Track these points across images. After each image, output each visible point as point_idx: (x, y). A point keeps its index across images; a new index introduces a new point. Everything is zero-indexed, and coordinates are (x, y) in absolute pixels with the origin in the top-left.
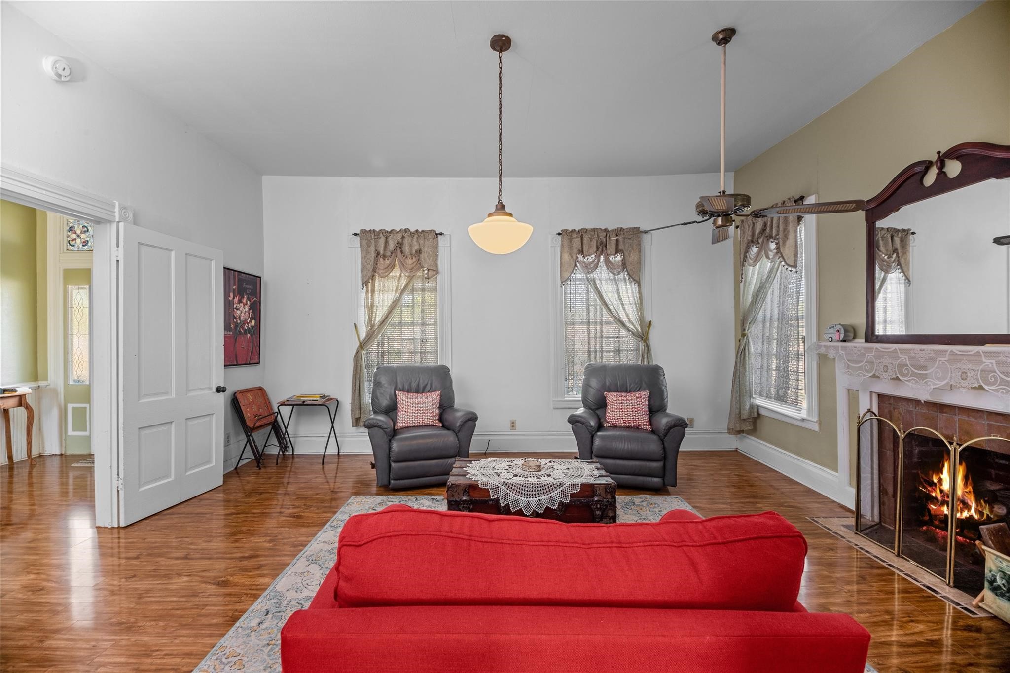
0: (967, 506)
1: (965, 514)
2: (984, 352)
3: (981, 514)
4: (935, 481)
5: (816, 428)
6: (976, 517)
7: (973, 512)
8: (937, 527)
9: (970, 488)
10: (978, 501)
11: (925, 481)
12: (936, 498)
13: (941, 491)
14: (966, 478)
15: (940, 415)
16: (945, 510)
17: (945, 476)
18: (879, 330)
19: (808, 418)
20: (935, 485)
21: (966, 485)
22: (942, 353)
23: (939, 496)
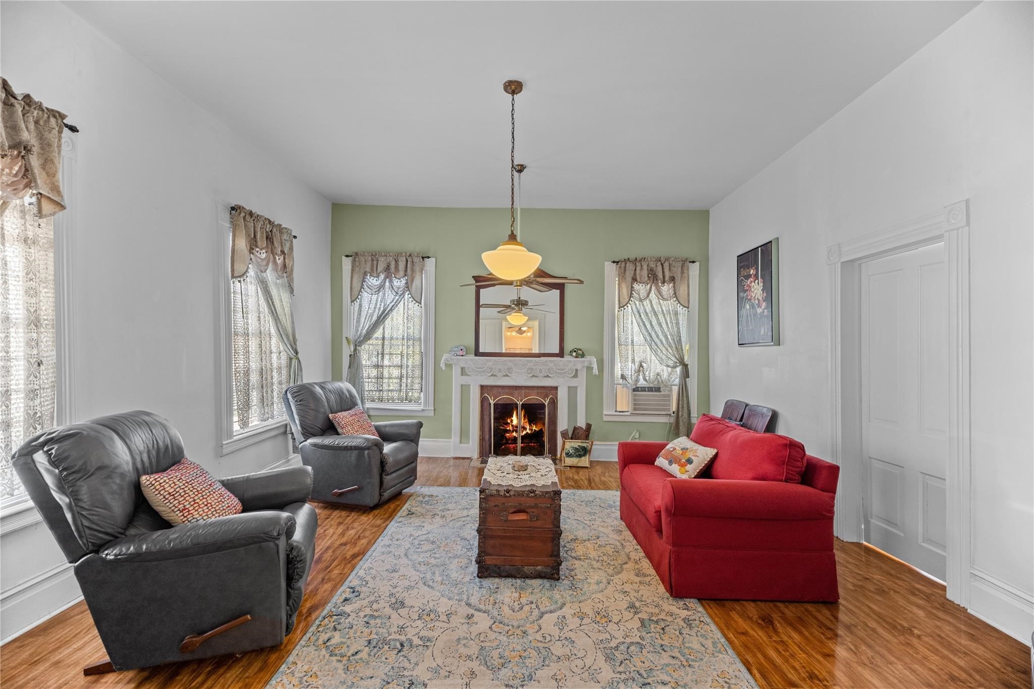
0: (525, 428)
1: (524, 433)
2: (550, 361)
3: (532, 430)
4: (509, 421)
5: (432, 414)
6: (529, 432)
7: (528, 431)
8: (511, 444)
9: (527, 420)
10: (530, 425)
11: (504, 423)
12: (510, 430)
13: (512, 426)
14: (525, 416)
15: (515, 391)
16: (514, 434)
17: (514, 418)
18: (482, 350)
19: (425, 408)
20: (509, 424)
21: (524, 419)
22: (531, 362)
23: (511, 429)
